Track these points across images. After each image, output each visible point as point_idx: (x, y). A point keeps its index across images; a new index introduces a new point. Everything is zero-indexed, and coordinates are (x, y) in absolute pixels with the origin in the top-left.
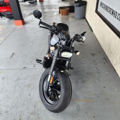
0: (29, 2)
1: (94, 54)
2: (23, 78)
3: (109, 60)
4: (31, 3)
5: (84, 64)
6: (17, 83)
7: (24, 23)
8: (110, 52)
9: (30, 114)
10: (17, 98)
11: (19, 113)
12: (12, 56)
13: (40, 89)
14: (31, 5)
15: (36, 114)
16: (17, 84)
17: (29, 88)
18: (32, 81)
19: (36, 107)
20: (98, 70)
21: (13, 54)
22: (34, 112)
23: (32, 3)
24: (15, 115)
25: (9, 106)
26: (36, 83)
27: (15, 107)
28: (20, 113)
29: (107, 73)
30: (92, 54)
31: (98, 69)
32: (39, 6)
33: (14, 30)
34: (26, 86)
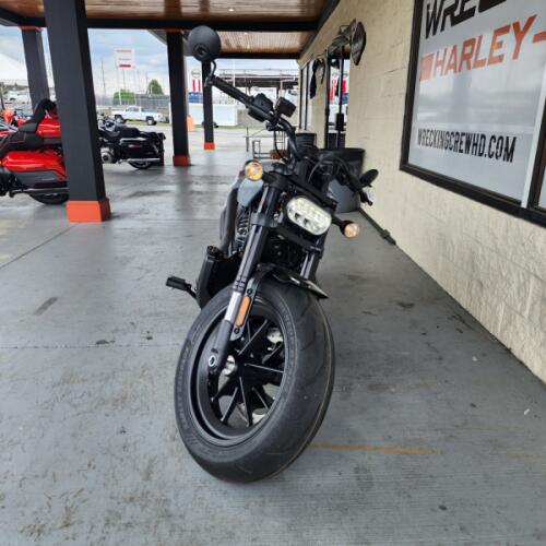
0: (131, 163)
1: (411, 305)
2: (93, 376)
3: (476, 322)
4: (140, 169)
5: (371, 331)
6: (63, 392)
7: (106, 215)
8: (474, 286)
9: (119, 503)
10: (57, 445)
11: (64, 498)
12: (44, 308)
13: (180, 390)
14: (141, 172)
15: (153, 500)
16: (60, 396)
17: (120, 408)
18: (135, 384)
19: (154, 477)
20: (437, 352)
21: (51, 301)
22: (143, 494)
23: (145, 169)
24: (41, 509)
25: (13, 475)
26: (154, 393)
27: (44, 476)
28: (67, 500)
29: (475, 359)
30: (402, 304)
31: (433, 348)
32: (172, 176)
33: (60, 234)
34: (104, 402)
